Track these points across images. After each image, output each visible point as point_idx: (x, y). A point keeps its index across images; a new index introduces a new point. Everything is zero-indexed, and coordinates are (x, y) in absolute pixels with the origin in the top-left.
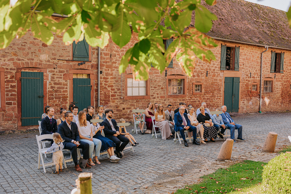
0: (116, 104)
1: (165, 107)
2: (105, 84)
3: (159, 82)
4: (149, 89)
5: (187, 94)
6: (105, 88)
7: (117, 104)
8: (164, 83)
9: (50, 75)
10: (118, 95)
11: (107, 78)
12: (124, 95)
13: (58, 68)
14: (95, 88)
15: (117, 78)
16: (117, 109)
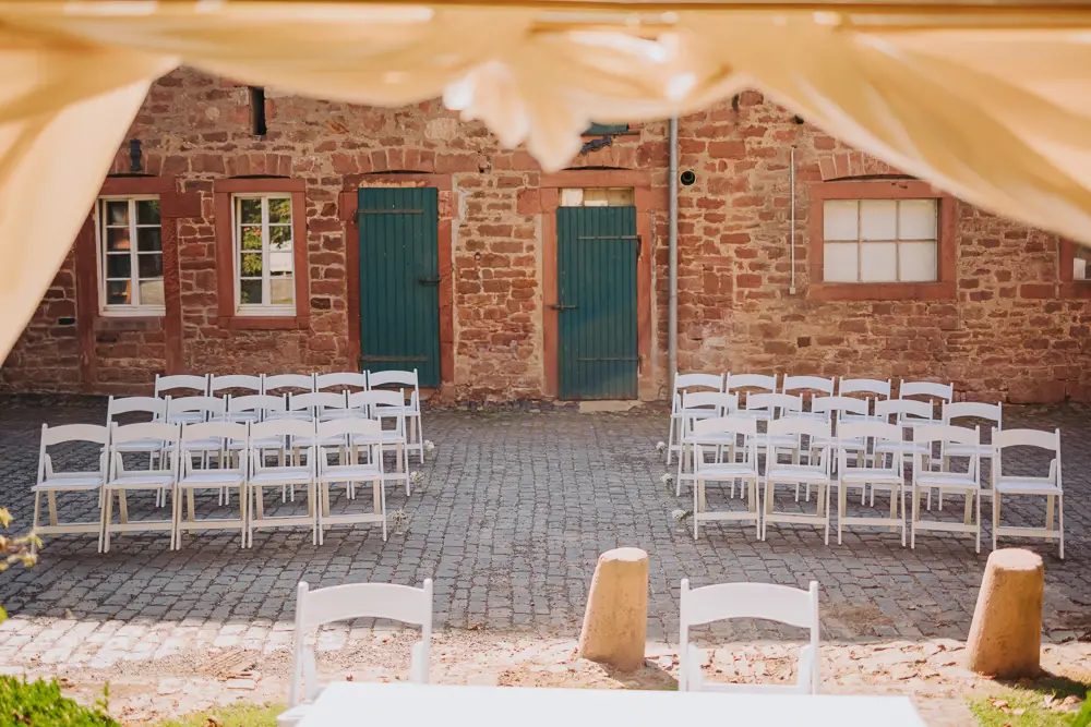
0: (762, 317)
1: (1052, 342)
2: (708, 231)
4: (953, 251)
6: (710, 247)
7: (771, 319)
9: (463, 197)
10: (772, 279)
11: (719, 204)
12: (804, 278)
13: (497, 168)
14: (660, 246)
15: (769, 201)
16: (767, 340)
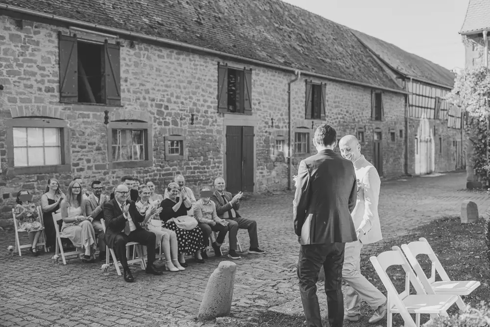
3: (91, 135)
5: (154, 159)
8: (103, 137)
12: (6, 166)
